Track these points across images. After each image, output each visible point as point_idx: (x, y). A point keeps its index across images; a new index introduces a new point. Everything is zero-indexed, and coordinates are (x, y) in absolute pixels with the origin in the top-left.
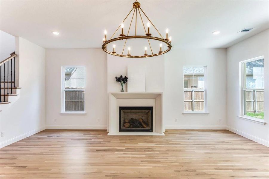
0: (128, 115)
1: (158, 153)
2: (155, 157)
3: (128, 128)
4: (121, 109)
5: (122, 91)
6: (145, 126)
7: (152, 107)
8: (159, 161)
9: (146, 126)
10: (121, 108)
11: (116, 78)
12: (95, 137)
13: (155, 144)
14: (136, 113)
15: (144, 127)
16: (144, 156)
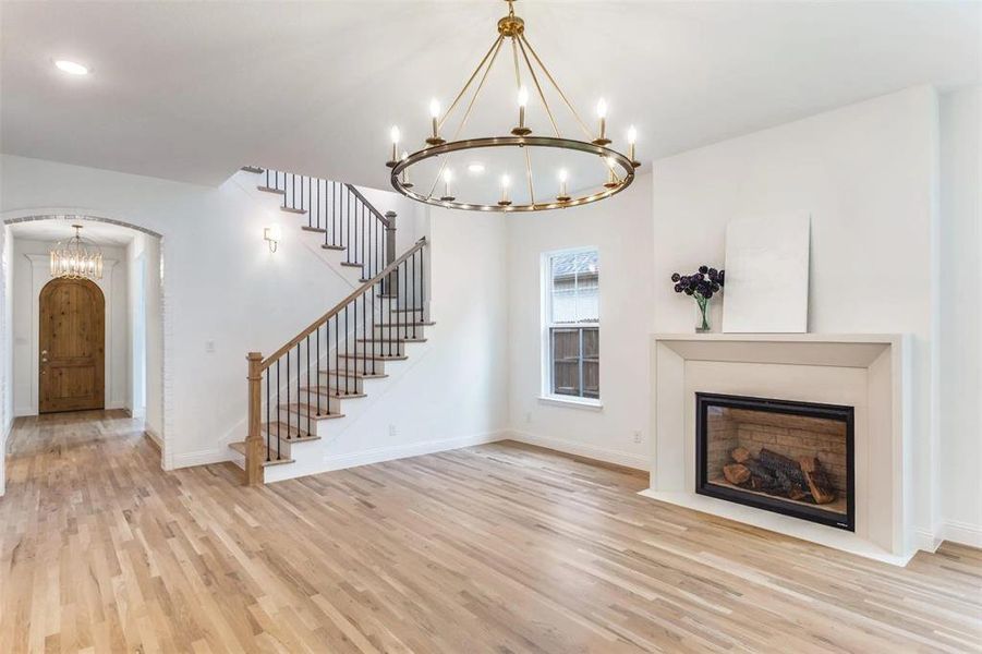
0: (751, 434)
1: (729, 612)
2: (686, 620)
3: (737, 485)
4: (704, 401)
5: (705, 327)
6: (817, 496)
7: (852, 409)
8: (679, 638)
9: (822, 493)
10: (704, 399)
11: (675, 277)
12: (591, 487)
13: (771, 580)
14: (791, 429)
15: (811, 499)
16: (650, 596)
